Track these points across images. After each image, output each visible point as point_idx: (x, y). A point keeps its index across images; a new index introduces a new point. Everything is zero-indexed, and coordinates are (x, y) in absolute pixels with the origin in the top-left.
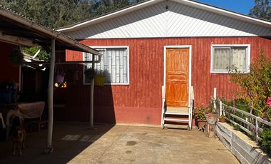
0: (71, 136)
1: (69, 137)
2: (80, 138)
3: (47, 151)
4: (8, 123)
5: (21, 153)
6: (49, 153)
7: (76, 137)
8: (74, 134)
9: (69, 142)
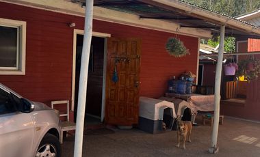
0: (247, 138)
1: (243, 139)
2: (257, 142)
3: (211, 150)
4: (179, 114)
5: (184, 147)
6: (214, 153)
7: (253, 139)
8: (251, 135)
9: (242, 144)
